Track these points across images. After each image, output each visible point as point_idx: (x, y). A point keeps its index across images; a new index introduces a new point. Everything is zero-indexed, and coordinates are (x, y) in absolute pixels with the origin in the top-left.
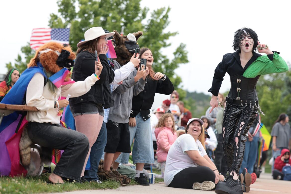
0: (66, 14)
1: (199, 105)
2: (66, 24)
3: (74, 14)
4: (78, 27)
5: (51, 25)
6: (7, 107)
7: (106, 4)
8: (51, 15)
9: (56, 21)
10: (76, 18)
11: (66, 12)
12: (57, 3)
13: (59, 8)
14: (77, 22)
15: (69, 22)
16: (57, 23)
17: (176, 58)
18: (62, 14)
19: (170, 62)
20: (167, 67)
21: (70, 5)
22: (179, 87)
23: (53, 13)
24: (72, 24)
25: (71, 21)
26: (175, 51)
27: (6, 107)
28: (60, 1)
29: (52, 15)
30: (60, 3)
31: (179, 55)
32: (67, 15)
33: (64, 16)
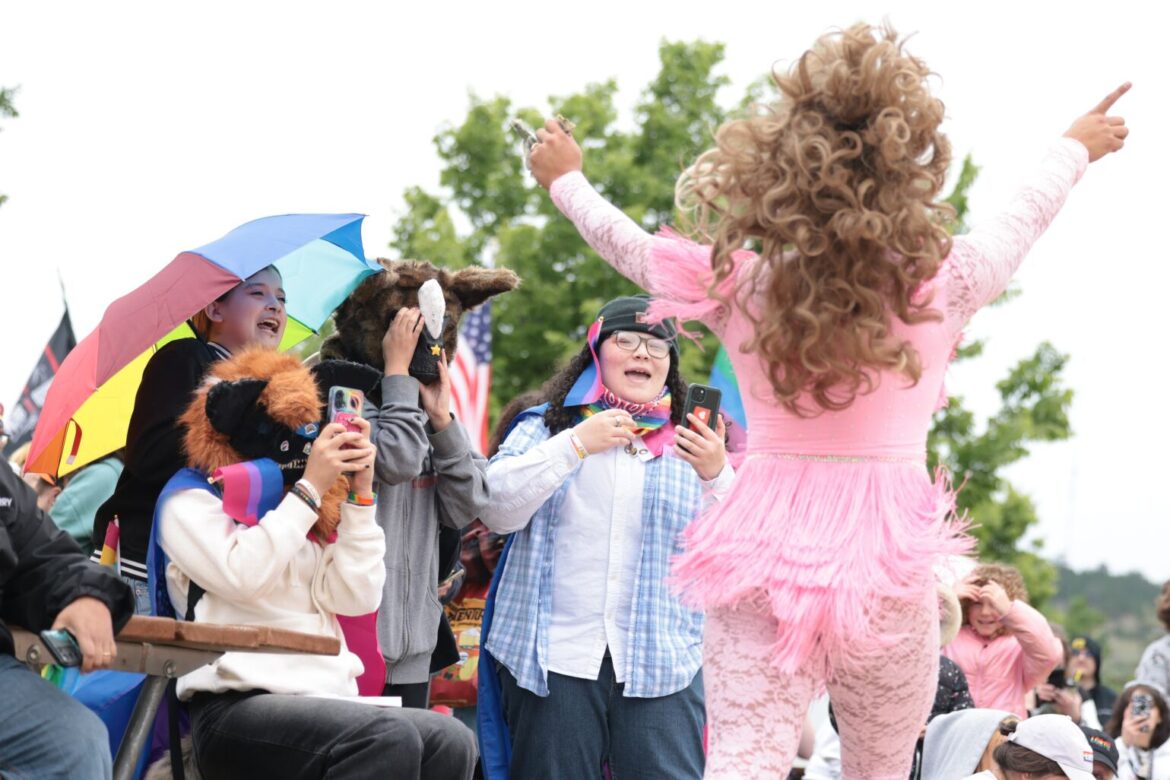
0: (477, 193)
1: (1120, 634)
2: (475, 244)
3: (515, 195)
4: (535, 257)
5: (405, 246)
6: (183, 632)
7: (669, 149)
8: (407, 196)
9: (429, 224)
10: (523, 212)
11: (480, 184)
12: (437, 140)
13: (444, 165)
14: (528, 232)
15: (489, 230)
16: (434, 237)
17: (1009, 413)
18: (460, 194)
19: (979, 429)
20: (965, 457)
21: (497, 152)
22: (1023, 544)
23: (417, 188)
24: (502, 243)
25: (499, 230)
26: (1004, 376)
27: (179, 636)
28: (450, 133)
29: (414, 194)
30: (449, 142)
31: (1025, 396)
32: (483, 198)
33: (467, 203)
